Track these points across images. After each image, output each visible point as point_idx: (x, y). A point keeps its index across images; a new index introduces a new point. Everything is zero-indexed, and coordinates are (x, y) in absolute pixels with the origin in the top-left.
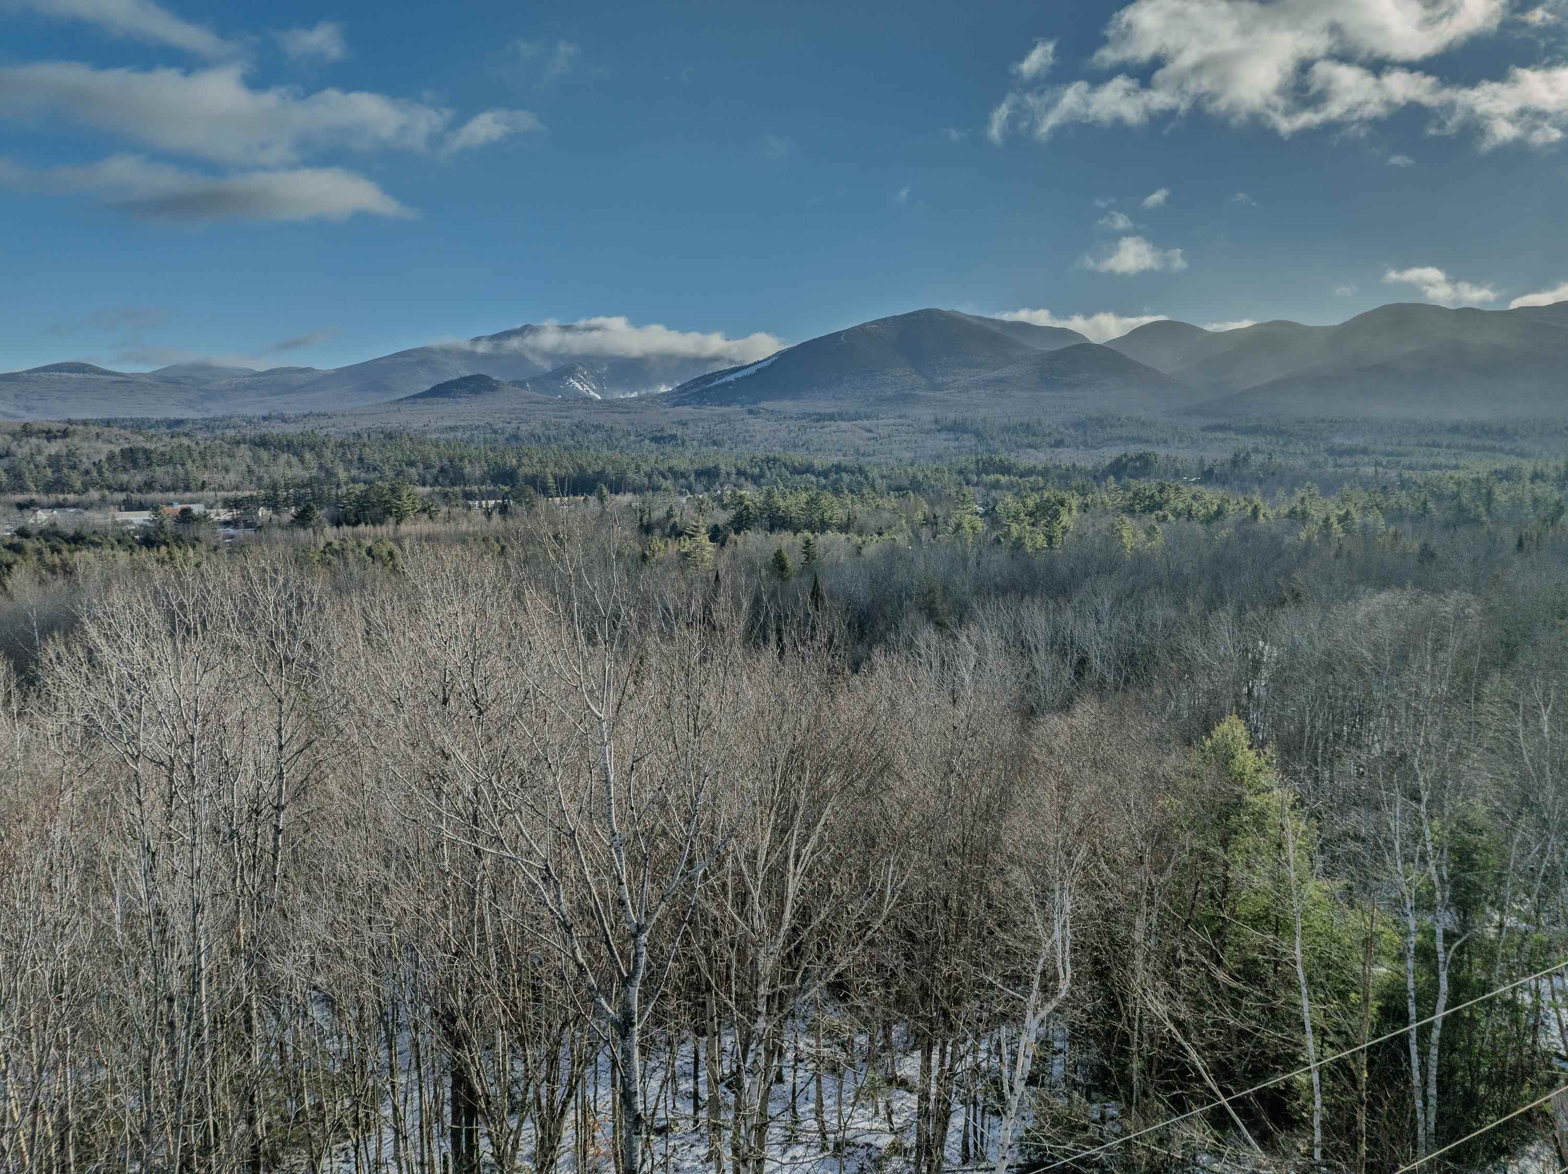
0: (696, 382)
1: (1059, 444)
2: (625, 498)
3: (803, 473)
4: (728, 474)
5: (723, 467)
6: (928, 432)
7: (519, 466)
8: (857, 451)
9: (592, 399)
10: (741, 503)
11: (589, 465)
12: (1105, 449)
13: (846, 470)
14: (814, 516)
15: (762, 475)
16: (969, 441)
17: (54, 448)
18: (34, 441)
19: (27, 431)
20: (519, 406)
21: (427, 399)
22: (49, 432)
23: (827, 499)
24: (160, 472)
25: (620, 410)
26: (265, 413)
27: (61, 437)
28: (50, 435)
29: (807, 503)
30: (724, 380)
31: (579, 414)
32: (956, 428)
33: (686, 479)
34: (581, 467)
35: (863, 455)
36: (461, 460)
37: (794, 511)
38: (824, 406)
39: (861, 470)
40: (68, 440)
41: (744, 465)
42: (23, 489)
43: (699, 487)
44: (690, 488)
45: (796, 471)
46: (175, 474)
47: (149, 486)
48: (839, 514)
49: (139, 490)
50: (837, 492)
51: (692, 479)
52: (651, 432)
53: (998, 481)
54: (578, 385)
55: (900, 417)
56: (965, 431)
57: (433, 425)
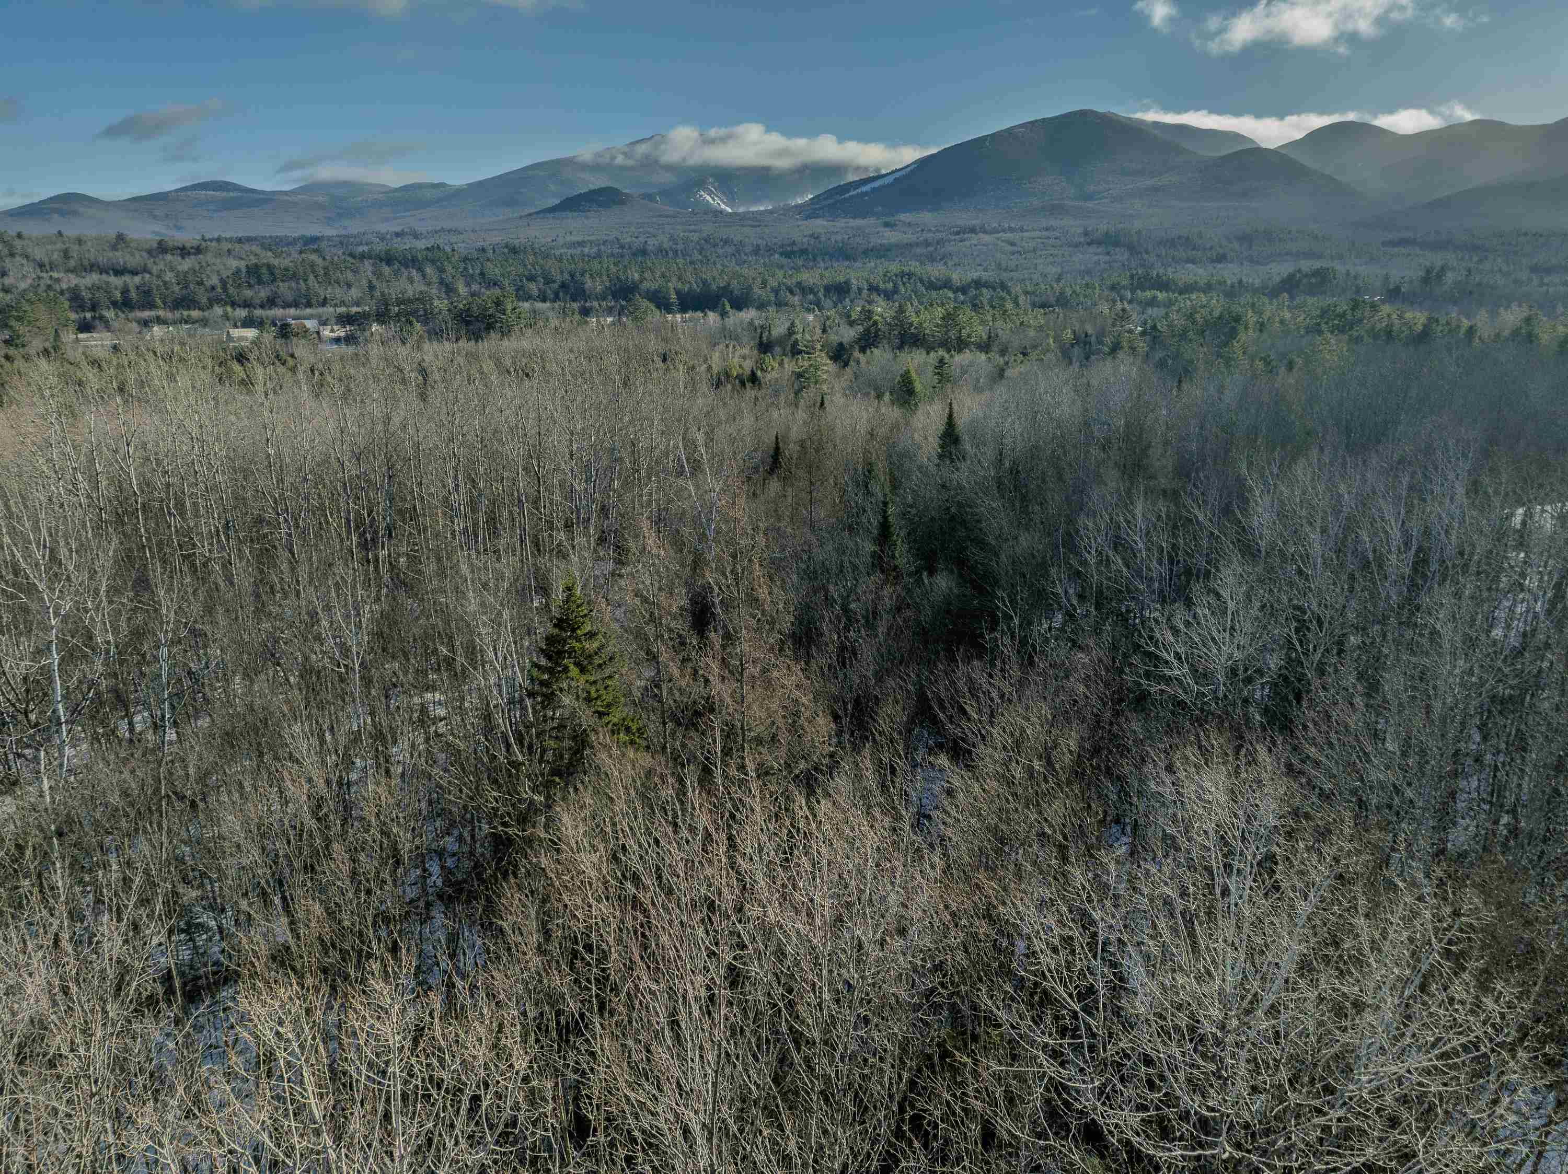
0: (830, 193)
1: (1221, 258)
2: (749, 314)
3: (940, 289)
4: (860, 290)
5: (854, 281)
6: (1077, 245)
7: (641, 282)
8: (999, 266)
9: (721, 212)
10: (870, 319)
11: (714, 279)
12: (1273, 265)
13: (986, 285)
14: (950, 334)
15: (896, 291)
16: (1122, 255)
17: (186, 265)
18: (169, 257)
19: (162, 248)
20: (647, 220)
21: (557, 214)
22: (183, 248)
23: (966, 315)
24: (284, 289)
25: (750, 222)
26: (398, 229)
27: (195, 254)
28: (184, 252)
29: (943, 318)
30: (859, 191)
31: (708, 229)
32: (1110, 241)
33: (815, 294)
34: (705, 282)
35: (1005, 270)
36: (582, 275)
37: (928, 328)
38: (964, 219)
39: (1003, 286)
40: (201, 256)
41: (878, 280)
42: (152, 306)
43: (828, 303)
44: (818, 304)
45: (932, 286)
46: (299, 290)
47: (271, 302)
48: (980, 332)
49: (262, 307)
50: (975, 307)
51: (821, 295)
52: (782, 246)
53: (1154, 297)
54: (708, 198)
55: (1047, 229)
56: (1117, 244)
57: (561, 241)
